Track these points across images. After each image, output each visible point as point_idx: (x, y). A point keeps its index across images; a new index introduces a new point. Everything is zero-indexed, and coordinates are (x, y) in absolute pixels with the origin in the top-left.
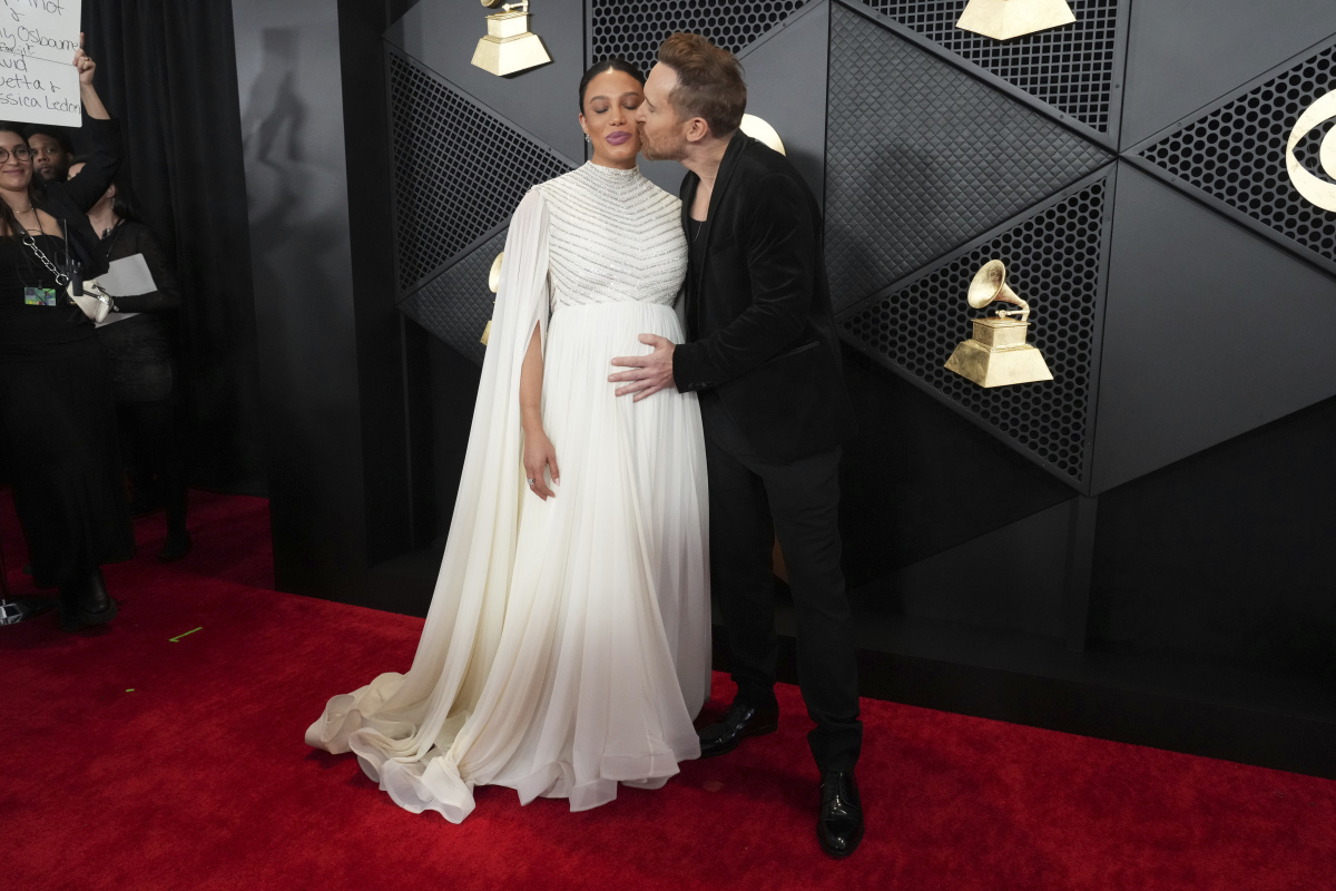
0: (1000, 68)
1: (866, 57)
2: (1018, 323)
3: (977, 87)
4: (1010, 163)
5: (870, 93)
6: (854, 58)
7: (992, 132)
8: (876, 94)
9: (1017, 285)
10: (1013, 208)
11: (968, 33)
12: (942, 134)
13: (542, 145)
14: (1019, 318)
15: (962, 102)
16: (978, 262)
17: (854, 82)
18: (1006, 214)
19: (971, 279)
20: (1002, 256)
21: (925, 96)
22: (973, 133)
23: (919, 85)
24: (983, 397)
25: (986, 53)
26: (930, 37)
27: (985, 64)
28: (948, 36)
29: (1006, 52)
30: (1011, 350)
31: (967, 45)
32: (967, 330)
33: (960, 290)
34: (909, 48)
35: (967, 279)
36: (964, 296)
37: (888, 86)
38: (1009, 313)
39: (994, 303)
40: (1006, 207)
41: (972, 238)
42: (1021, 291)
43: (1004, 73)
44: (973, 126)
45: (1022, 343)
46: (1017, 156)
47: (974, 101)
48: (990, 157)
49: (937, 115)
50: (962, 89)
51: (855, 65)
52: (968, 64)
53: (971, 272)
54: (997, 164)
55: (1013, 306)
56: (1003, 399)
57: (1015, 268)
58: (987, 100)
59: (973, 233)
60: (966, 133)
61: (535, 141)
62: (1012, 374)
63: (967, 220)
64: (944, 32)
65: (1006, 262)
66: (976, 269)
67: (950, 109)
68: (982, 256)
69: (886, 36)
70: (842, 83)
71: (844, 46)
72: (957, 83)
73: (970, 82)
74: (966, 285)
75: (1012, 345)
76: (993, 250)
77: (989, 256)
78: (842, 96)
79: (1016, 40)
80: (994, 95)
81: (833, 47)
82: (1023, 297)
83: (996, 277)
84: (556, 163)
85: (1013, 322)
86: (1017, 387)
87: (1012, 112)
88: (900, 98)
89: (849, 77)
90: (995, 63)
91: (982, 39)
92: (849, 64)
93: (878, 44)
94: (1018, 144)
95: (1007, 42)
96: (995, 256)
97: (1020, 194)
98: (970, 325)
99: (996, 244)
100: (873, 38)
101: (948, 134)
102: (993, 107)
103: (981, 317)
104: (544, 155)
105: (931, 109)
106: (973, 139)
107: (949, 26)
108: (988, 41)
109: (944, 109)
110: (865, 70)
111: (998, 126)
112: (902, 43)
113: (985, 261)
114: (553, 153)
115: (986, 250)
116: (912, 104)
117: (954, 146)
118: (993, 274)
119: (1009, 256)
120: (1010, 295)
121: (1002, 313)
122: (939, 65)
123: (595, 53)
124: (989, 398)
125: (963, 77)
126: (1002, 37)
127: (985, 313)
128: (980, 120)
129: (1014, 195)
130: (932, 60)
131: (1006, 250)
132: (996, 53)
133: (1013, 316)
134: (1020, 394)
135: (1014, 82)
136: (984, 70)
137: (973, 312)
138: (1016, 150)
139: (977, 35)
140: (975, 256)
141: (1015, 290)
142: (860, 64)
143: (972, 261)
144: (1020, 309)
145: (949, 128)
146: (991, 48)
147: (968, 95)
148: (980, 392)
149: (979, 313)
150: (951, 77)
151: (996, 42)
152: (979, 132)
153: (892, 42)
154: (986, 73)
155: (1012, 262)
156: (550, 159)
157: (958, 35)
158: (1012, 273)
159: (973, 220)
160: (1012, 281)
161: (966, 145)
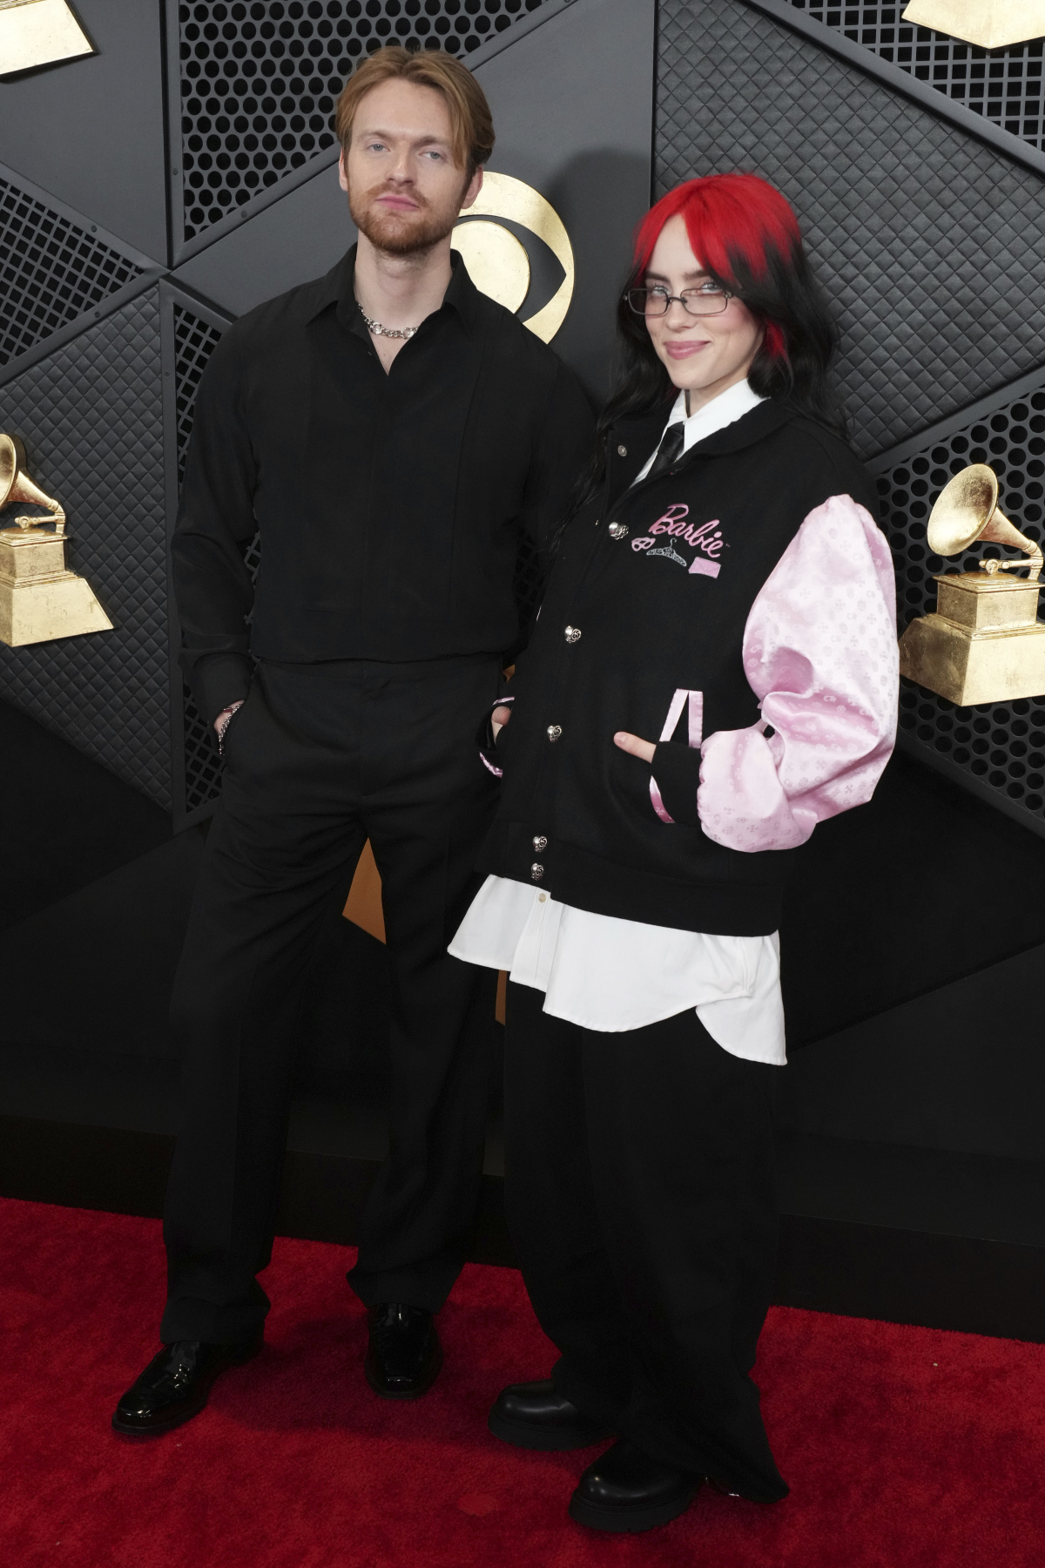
0: (985, 100)
1: (729, 68)
2: (1022, 585)
3: (940, 133)
4: (1003, 280)
5: (737, 138)
6: (706, 69)
7: (970, 220)
8: (749, 140)
9: (1020, 512)
10: (1012, 367)
11: (924, 33)
12: (875, 221)
13: (76, 219)
14: (1024, 573)
15: (913, 160)
16: (946, 467)
17: (705, 115)
18: (998, 377)
19: (934, 497)
20: (991, 456)
21: (842, 147)
22: (933, 220)
23: (831, 126)
24: (958, 723)
25: (959, 72)
26: (852, 35)
27: (958, 92)
28: (887, 36)
29: (997, 70)
30: (1007, 634)
31: (923, 54)
32: (927, 595)
33: (912, 520)
34: (811, 54)
35: (925, 499)
36: (921, 531)
37: (772, 124)
38: (1006, 565)
39: (976, 546)
40: (998, 364)
41: (934, 422)
42: (1026, 523)
43: (994, 109)
44: (934, 207)
45: (1031, 621)
46: (1017, 268)
47: (937, 158)
48: (968, 268)
49: (866, 184)
50: (914, 135)
51: (706, 81)
52: (925, 90)
53: (932, 487)
54: (979, 281)
55: (1013, 551)
56: (995, 726)
57: (1015, 479)
58: (961, 158)
59: (935, 412)
60: (922, 220)
61: (63, 211)
62: (1012, 680)
63: (924, 387)
64: (879, 26)
65: (997, 467)
66: (941, 479)
67: (890, 174)
68: (953, 455)
69: (767, 29)
70: (683, 116)
71: (686, 45)
72: (903, 123)
73: (927, 123)
74: (923, 511)
75: (1010, 626)
76: (973, 445)
77: (965, 456)
78: (682, 141)
79: (1015, 49)
80: (973, 149)
81: (664, 46)
82: (1030, 533)
83: (981, 499)
84: (106, 256)
85: (1013, 582)
86: (1020, 705)
87: (1008, 183)
88: (795, 150)
89: (695, 104)
90: (977, 90)
91: (951, 44)
92: (695, 80)
93: (752, 43)
94: (1018, 244)
95: (998, 52)
96: (978, 457)
97: (1024, 340)
98: (932, 586)
99: (979, 433)
100: (742, 30)
101: (887, 222)
102: (973, 172)
103: (953, 572)
104: (82, 240)
105: (854, 173)
106: (934, 232)
107: (889, 16)
108: (962, 48)
109: (878, 173)
110: (728, 91)
111: (982, 208)
112: (797, 44)
113: (958, 466)
114: (101, 236)
115: (959, 444)
116: (819, 161)
117: (898, 245)
118: (974, 492)
119: (1004, 457)
120: (1008, 530)
121: (991, 565)
122: (869, 88)
123: (185, 39)
124: (969, 725)
125: (915, 113)
126: (991, 44)
127: (959, 565)
128: (948, 196)
129: (1013, 342)
130: (856, 79)
131: (998, 445)
132: (978, 71)
133: (1012, 571)
134: (1026, 717)
135: (1012, 127)
136: (956, 102)
137: (936, 562)
138: (1016, 256)
139: (942, 36)
140: (940, 455)
141: (1015, 520)
142: (717, 80)
143: (933, 466)
144: (1026, 556)
145: (888, 209)
146: (969, 61)
147: (925, 147)
148: (952, 713)
149: (949, 565)
150: (893, 111)
151: (979, 51)
152: (946, 220)
153: (778, 41)
154: (958, 109)
155: (1010, 468)
156: (94, 248)
157: (906, 34)
158: (1009, 490)
159: (937, 389)
160: (1010, 504)
161: (921, 243)
